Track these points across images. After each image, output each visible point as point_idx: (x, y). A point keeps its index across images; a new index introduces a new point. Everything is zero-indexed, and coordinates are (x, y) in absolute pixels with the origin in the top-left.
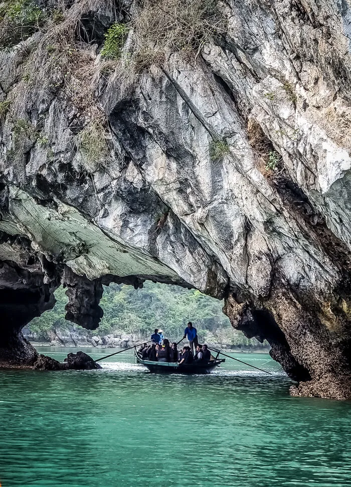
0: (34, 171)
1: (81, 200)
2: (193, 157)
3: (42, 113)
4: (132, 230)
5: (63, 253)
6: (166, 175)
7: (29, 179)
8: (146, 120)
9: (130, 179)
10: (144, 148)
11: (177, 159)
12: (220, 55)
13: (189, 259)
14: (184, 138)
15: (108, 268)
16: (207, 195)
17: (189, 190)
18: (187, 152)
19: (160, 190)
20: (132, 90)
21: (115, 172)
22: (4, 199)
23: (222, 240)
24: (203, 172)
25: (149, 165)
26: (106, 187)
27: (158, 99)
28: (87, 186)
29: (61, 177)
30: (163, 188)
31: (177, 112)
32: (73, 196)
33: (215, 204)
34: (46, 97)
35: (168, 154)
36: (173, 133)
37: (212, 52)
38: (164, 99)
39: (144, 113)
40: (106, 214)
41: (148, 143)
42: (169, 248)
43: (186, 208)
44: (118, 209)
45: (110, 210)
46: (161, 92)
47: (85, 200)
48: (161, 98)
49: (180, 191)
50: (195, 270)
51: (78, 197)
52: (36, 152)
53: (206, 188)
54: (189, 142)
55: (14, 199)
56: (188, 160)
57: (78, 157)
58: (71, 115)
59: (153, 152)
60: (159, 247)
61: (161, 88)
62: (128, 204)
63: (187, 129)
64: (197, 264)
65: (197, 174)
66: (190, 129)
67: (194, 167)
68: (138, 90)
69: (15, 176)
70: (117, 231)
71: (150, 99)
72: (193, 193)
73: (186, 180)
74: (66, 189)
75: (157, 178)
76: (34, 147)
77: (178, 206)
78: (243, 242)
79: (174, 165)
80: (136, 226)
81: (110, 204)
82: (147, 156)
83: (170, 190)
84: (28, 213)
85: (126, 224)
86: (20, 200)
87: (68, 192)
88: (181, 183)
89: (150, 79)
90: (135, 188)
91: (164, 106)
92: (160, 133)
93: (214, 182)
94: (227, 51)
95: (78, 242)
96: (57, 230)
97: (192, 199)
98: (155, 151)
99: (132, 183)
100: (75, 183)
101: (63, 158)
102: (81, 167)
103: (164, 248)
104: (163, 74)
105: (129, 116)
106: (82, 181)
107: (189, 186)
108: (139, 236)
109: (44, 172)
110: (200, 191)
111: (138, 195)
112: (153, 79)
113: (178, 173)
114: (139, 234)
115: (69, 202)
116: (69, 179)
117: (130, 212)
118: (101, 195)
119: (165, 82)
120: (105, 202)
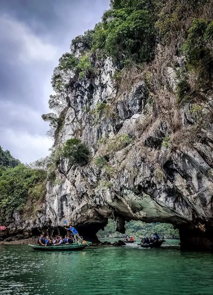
0: (137, 184)
1: (152, 193)
2: (191, 178)
3: (138, 166)
4: (168, 201)
5: (136, 210)
6: (183, 183)
7: (135, 187)
8: (176, 166)
9: (169, 185)
10: (174, 176)
11: (186, 179)
12: (201, 145)
13: (186, 211)
14: (188, 172)
15: (146, 215)
16: (197, 189)
17: (190, 188)
18: (189, 176)
19: (180, 188)
20: (170, 158)
21: (163, 184)
22: (122, 194)
23: (202, 204)
24: (195, 182)
25: (175, 181)
26: (160, 188)
27: (180, 160)
28: (154, 188)
29: (146, 185)
30: (181, 188)
31: (186, 164)
32: (149, 191)
33: (200, 192)
34: (140, 161)
35: (183, 177)
36: (185, 170)
37: (198, 145)
38: (182, 160)
39: (175, 164)
40: (160, 197)
41: (175, 174)
42: (180, 207)
43: (188, 194)
44: (164, 195)
45: (161, 195)
46: (181, 158)
47: (153, 192)
48: (181, 159)
49: (187, 188)
50: (188, 214)
51: (151, 192)
52: (138, 178)
53: (197, 187)
54: (190, 172)
55: (125, 194)
56: (189, 179)
57: (152, 179)
58: (150, 166)
59: (177, 177)
60: (176, 207)
61: (181, 156)
62: (167, 193)
63: (189, 169)
64: (189, 212)
65: (193, 183)
66: (190, 169)
67: (191, 181)
68: (172, 158)
69: (129, 186)
70: (164, 202)
71: (177, 160)
72: (192, 189)
73: (189, 185)
74: (148, 189)
75: (179, 185)
76: (136, 176)
77: (185, 193)
78: (211, 204)
79: (185, 180)
80: (169, 200)
81: (161, 193)
82: (175, 178)
83: (183, 188)
84: (129, 198)
85: (166, 199)
86: (127, 194)
87: (148, 190)
88: (187, 186)
89: (177, 154)
90: (171, 188)
91: (182, 162)
92: (181, 170)
93: (199, 185)
94: (204, 144)
95: (140, 207)
96: (136, 203)
97: (192, 191)
98: (178, 177)
99: (169, 187)
100: (151, 187)
101: (148, 179)
102: (153, 182)
103: (178, 207)
104: (181, 152)
105: (169, 166)
106: (153, 186)
107: (190, 187)
108: (170, 204)
109: (141, 184)
110: (195, 188)
111: (171, 190)
112: (178, 154)
113: (186, 183)
114: (171, 203)
115: (148, 193)
116: (149, 186)
117: (168, 196)
118: (159, 191)
119: (182, 155)
120: (160, 193)
